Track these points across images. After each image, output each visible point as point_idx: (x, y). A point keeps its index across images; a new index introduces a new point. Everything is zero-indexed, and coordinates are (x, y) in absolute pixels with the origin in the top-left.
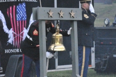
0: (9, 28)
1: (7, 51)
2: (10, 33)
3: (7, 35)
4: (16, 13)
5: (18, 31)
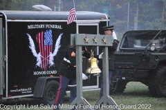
0: (38, 52)
1: (35, 73)
2: (39, 56)
3: (36, 58)
4: (44, 38)
5: (45, 55)
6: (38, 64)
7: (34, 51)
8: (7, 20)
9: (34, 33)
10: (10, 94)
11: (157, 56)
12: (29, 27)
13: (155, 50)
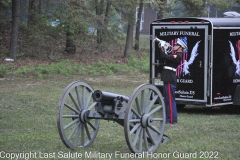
6: (237, 72)
7: (234, 59)
8: (213, 28)
10: (214, 102)
12: (231, 34)
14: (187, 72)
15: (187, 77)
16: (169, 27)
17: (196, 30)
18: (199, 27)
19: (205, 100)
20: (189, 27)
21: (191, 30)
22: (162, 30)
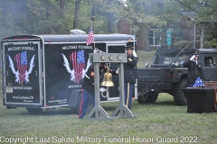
4: (77, 57)
6: (72, 79)
8: (44, 43)
9: (68, 53)
10: (48, 104)
11: (180, 71)
13: (179, 66)
14: (28, 80)
15: (28, 85)
16: (14, 43)
17: (32, 45)
18: (34, 43)
19: (41, 103)
20: (27, 43)
21: (29, 45)
22: (10, 46)
